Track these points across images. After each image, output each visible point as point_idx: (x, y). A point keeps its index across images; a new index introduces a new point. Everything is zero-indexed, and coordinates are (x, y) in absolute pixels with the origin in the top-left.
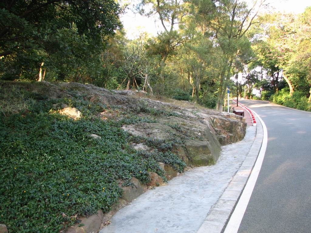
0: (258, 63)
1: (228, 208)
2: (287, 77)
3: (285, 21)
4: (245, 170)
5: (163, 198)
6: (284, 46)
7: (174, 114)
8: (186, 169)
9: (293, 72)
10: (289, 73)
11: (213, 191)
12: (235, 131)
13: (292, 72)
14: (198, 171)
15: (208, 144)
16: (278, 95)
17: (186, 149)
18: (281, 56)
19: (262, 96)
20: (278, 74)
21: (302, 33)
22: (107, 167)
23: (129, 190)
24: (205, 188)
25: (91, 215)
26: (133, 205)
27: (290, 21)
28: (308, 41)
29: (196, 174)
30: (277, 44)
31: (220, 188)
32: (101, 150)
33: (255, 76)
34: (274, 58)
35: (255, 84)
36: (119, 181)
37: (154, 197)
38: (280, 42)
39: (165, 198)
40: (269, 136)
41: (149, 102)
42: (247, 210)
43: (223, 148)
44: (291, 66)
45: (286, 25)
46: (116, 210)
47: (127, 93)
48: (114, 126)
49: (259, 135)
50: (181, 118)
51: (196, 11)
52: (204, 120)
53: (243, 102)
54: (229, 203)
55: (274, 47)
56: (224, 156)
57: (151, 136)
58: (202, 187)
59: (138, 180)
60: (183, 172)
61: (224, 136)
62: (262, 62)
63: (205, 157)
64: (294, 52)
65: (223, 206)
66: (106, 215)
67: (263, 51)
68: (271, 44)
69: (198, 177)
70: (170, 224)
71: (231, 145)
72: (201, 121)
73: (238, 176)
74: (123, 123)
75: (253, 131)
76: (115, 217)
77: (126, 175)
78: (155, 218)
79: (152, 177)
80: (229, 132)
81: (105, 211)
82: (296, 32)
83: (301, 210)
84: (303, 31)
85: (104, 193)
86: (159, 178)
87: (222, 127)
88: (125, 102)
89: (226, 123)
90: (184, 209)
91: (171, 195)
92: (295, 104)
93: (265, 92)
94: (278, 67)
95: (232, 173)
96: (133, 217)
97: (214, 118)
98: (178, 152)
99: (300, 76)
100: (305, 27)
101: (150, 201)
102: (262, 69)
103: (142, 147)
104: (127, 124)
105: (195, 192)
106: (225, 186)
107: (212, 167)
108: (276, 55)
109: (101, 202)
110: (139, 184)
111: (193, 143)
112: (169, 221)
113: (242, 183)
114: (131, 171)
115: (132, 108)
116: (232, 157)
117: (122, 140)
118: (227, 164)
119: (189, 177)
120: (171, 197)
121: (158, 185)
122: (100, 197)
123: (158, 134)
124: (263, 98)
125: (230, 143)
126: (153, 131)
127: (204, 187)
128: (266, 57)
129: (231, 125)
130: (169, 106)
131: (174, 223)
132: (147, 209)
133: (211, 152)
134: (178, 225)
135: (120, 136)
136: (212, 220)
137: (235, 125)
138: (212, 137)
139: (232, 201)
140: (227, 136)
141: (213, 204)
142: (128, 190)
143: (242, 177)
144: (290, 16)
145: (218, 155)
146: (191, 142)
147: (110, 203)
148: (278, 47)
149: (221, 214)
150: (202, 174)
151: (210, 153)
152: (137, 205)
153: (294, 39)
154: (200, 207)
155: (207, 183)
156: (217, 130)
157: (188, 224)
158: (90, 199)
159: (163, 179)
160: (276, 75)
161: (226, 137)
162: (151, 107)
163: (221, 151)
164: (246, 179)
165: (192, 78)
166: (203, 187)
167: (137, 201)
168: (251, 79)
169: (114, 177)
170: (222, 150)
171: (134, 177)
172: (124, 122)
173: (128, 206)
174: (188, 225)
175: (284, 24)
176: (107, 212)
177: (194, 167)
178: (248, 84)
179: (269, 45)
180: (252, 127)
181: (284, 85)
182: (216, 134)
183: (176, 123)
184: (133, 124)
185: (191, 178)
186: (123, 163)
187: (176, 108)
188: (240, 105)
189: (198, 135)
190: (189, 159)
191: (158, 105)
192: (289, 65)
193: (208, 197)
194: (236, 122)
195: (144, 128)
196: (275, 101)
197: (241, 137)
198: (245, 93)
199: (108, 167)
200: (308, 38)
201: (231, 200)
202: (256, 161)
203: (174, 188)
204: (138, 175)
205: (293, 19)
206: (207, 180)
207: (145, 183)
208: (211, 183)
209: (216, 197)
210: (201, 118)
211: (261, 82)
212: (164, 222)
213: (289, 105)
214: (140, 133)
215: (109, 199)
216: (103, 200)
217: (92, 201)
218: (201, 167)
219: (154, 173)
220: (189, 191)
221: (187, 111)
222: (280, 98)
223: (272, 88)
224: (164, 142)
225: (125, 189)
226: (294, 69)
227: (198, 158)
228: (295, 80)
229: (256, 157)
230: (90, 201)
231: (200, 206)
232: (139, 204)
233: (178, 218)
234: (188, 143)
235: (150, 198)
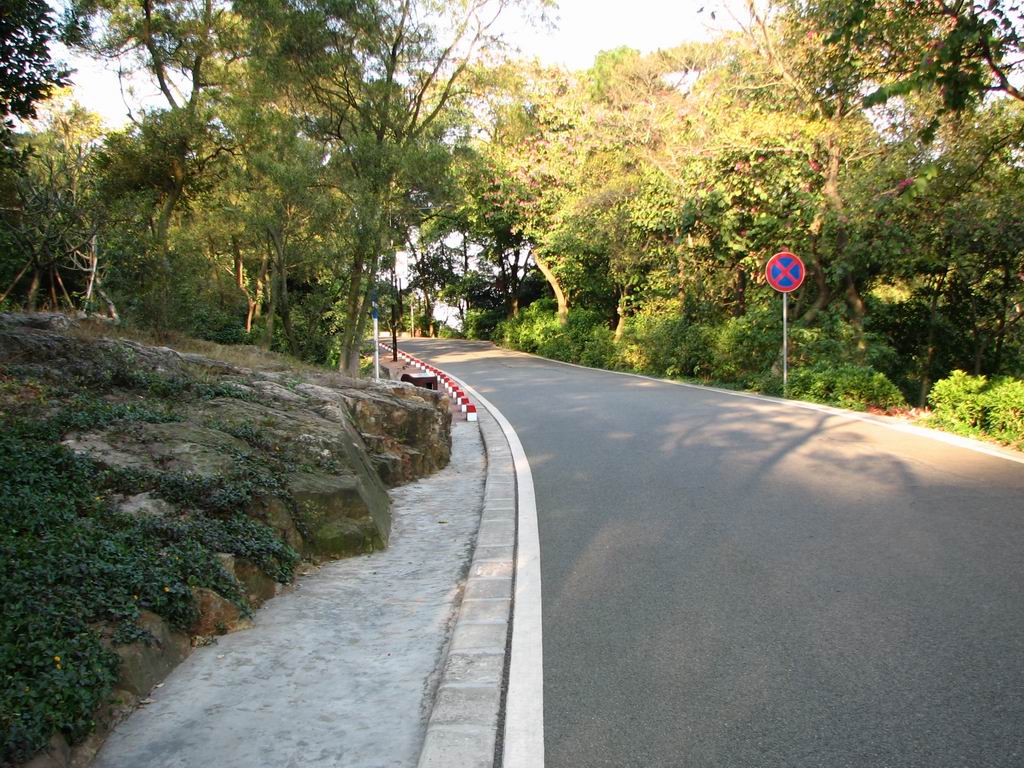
0: (456, 219)
1: (486, 677)
2: (547, 264)
3: (537, 90)
4: (494, 560)
5: (254, 671)
6: (537, 168)
7: (229, 389)
8: (298, 570)
9: (567, 250)
10: (554, 254)
11: (410, 634)
12: (425, 439)
13: (564, 250)
14: (340, 574)
15: (357, 484)
16: (520, 322)
17: (291, 503)
18: (529, 200)
19: (466, 326)
20: (517, 254)
21: (592, 131)
22: (46, 581)
23: (139, 654)
24: (381, 626)
25: (31, 759)
26: (158, 706)
27: (555, 92)
28: (609, 156)
29: (336, 583)
30: (515, 159)
31: (429, 620)
32: (8, 524)
33: (443, 261)
34: (508, 207)
35: (443, 287)
36: (101, 628)
37: (224, 671)
38: (526, 156)
39: (261, 668)
40: (528, 452)
41: (137, 351)
42: (547, 679)
43: (394, 496)
44: (562, 230)
45: (542, 102)
46: (106, 730)
47: (49, 322)
48: (35, 437)
49: (498, 449)
50: (254, 402)
51: (273, 45)
52: (329, 407)
53: (409, 347)
54: (485, 664)
55: (507, 169)
56: (406, 522)
57: (174, 467)
58: (368, 623)
59: (159, 618)
60: (292, 581)
61: (392, 455)
62: (470, 218)
63: (353, 527)
64: (569, 187)
65: (470, 674)
66: (80, 753)
67: (473, 182)
68: (498, 160)
69: (346, 593)
70: (309, 751)
71: (416, 486)
72: (317, 411)
73: (479, 579)
74: (66, 426)
75: (470, 439)
76: (106, 753)
77: (120, 603)
78: (250, 737)
79: (203, 604)
80: (405, 443)
81: (73, 738)
82: (571, 127)
83: (699, 659)
84: (595, 125)
85: (61, 674)
86: (224, 606)
87: (383, 428)
88: (54, 353)
89: (397, 414)
90: (339, 699)
91: (277, 657)
92: (574, 349)
93: (478, 314)
94: (520, 233)
95: (451, 571)
96: (175, 745)
97: (358, 399)
98: (270, 515)
99: (587, 260)
100: (600, 112)
101: (215, 685)
102: (466, 241)
103: (150, 507)
104: (78, 430)
105: (354, 641)
106: (444, 613)
107: (380, 559)
108: (513, 196)
109: (59, 706)
110: (166, 630)
111: (311, 482)
112: (302, 743)
113: (500, 599)
114: (133, 590)
115: (81, 375)
116: (432, 522)
117: (75, 485)
118: (422, 545)
119: (314, 595)
120: (277, 663)
121: (223, 631)
122: (50, 690)
123: (195, 458)
124: (471, 331)
125: (414, 480)
126: (177, 450)
127: (378, 623)
128: (483, 202)
129: (410, 419)
130: (201, 364)
131: (323, 747)
132: (214, 711)
133: (370, 510)
134: (339, 752)
135: (63, 473)
136: (454, 721)
137: (424, 419)
138: (362, 460)
139: (491, 655)
140: (403, 457)
141: (427, 674)
142: (136, 655)
143: (492, 582)
144: (554, 76)
145: (388, 520)
146: (304, 481)
147: (90, 708)
148: (519, 172)
149: (471, 699)
150: (354, 581)
151: (367, 513)
152: (175, 702)
153: (570, 148)
154: (387, 685)
155: (380, 609)
156: (370, 439)
157: (371, 744)
158: (15, 701)
159: (238, 610)
160: (512, 259)
161: (399, 458)
162: (146, 369)
163: (391, 507)
164: (509, 586)
165: (246, 271)
166: (373, 625)
167: (168, 691)
168: (432, 272)
169: (80, 615)
170: (395, 503)
171: (146, 608)
172: (67, 424)
173: (143, 712)
174: (372, 748)
175: (536, 101)
176: (81, 742)
177: (321, 561)
178: (422, 288)
179: (491, 164)
180: (465, 424)
181: (536, 289)
182: (368, 453)
183: (242, 420)
184: (101, 428)
185: (324, 597)
186: (102, 564)
187: (228, 371)
188: (404, 357)
189: (322, 457)
190: (304, 537)
191: (166, 363)
192: (555, 226)
193: (402, 652)
194: (425, 410)
195: (143, 442)
196: (511, 342)
197: (441, 457)
198: (412, 319)
199: (50, 581)
200: (610, 146)
201: (487, 655)
202: (517, 529)
203: (282, 635)
204: (161, 600)
205: (562, 86)
206: (378, 600)
207: (184, 626)
208: (395, 608)
209: (428, 650)
210: (318, 402)
211: (465, 282)
212: (287, 747)
213: (556, 351)
214: (130, 460)
215: (84, 694)
216: (66, 697)
217: (23, 708)
218: (344, 560)
219: (206, 590)
220: (332, 640)
221: (263, 378)
222: (526, 332)
223: (496, 301)
224: (220, 485)
225: (124, 651)
226: (570, 239)
227: (333, 530)
228: (572, 273)
229: (514, 516)
230: (17, 709)
231: (388, 682)
232: (179, 700)
233: (331, 729)
234: (296, 484)
235: (210, 674)
